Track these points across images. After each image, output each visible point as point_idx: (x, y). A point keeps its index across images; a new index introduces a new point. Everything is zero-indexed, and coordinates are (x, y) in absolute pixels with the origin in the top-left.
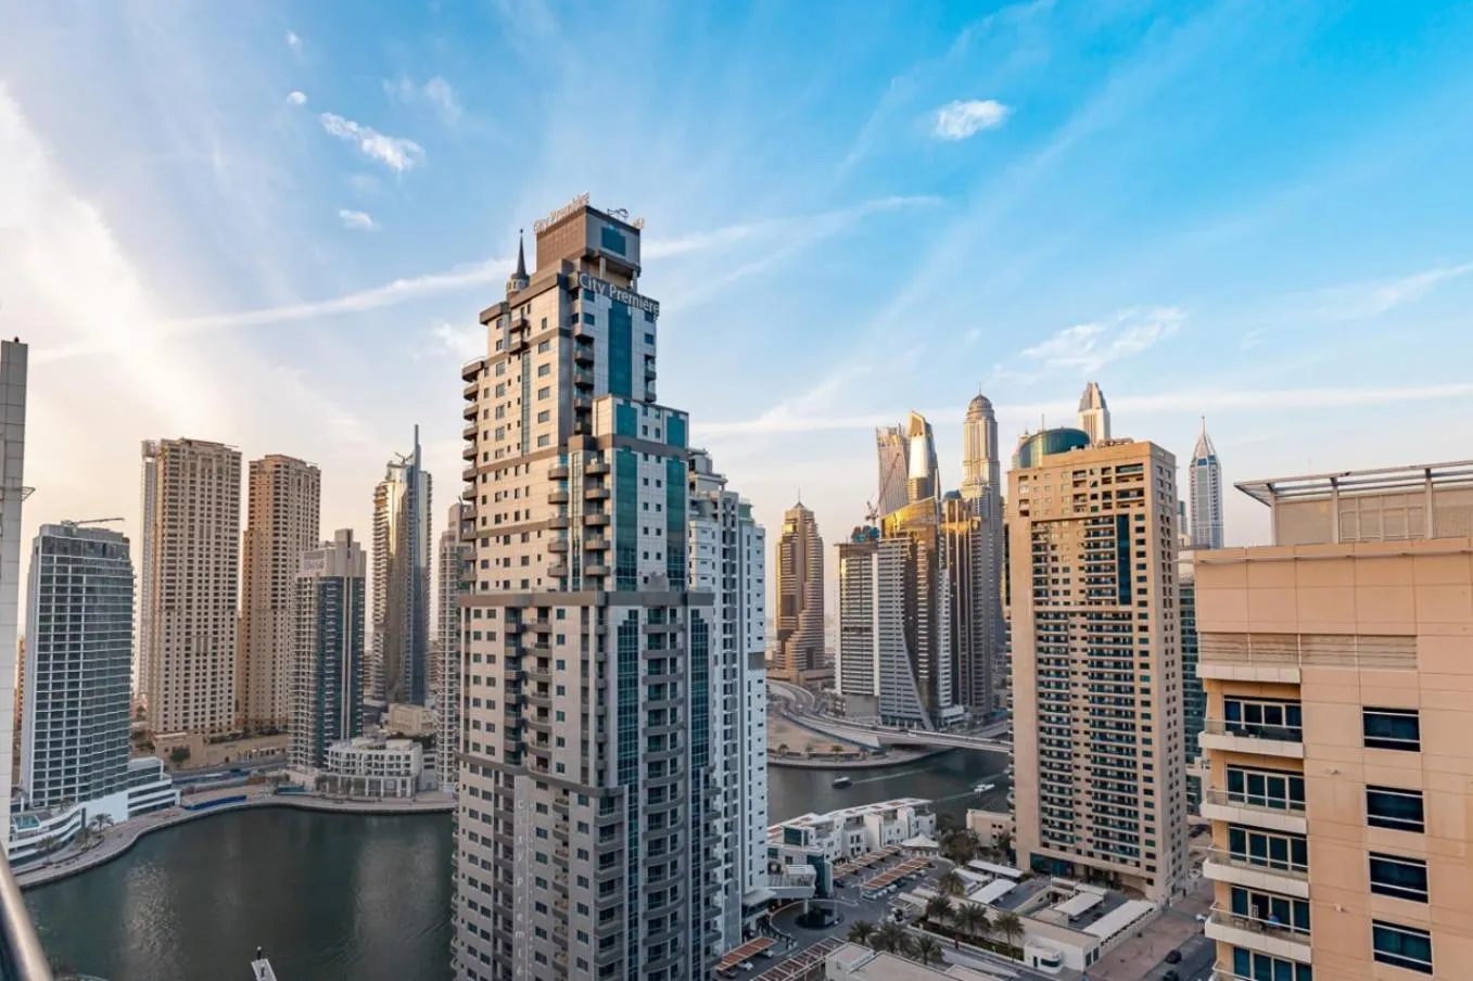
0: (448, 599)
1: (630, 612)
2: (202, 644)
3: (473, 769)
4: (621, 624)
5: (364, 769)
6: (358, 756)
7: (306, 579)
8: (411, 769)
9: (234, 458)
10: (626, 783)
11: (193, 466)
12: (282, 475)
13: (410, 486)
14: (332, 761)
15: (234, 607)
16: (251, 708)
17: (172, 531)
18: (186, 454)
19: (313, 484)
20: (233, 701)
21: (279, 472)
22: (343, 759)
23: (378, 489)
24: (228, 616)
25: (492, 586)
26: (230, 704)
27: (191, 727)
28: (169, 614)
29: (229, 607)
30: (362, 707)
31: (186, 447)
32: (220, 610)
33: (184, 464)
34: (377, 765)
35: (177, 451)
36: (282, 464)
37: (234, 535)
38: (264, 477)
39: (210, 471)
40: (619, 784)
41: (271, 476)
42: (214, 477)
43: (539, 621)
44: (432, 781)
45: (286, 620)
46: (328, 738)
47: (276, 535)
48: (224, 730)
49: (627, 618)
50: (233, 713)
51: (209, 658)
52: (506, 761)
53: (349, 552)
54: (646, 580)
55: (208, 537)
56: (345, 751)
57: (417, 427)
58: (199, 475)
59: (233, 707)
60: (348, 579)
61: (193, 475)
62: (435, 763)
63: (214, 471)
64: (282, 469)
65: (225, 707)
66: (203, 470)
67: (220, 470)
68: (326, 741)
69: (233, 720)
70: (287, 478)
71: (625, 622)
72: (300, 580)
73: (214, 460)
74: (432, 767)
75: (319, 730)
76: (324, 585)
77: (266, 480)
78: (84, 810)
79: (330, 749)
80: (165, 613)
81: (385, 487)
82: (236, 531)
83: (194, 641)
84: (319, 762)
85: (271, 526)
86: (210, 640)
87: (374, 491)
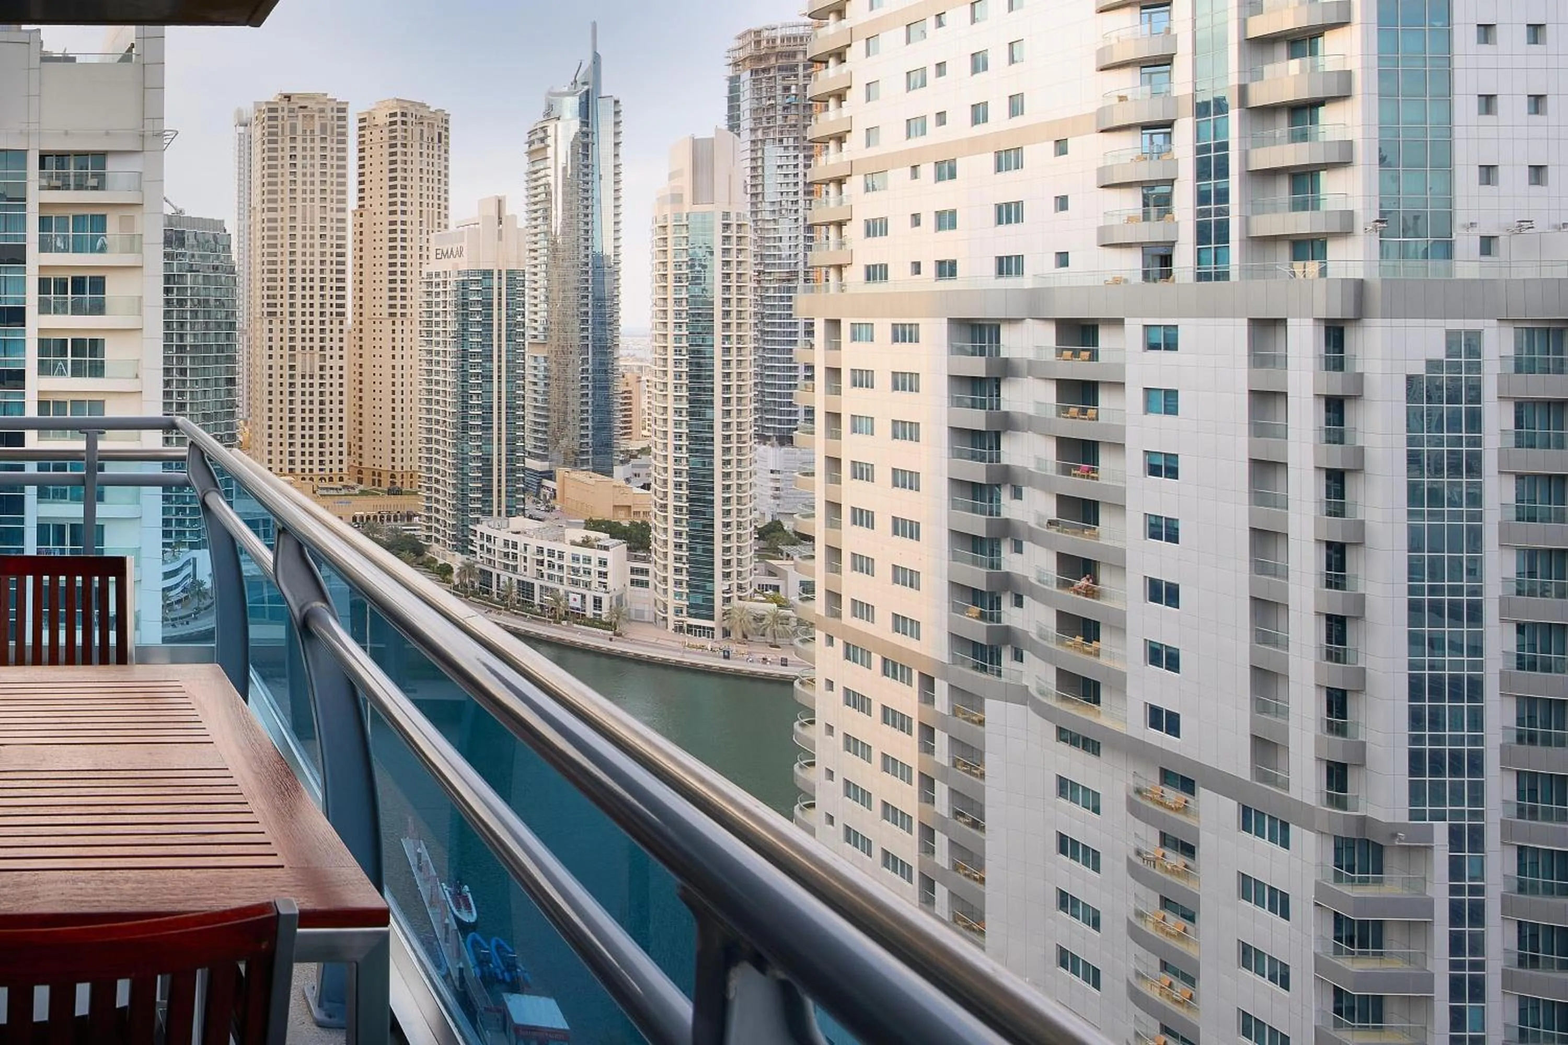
0: (670, 302)
1: (1451, 336)
2: (308, 361)
3: (852, 653)
4: (1419, 369)
5: (532, 567)
6: (521, 546)
7: (437, 275)
8: (609, 581)
9: (339, 110)
10: (1440, 817)
11: (293, 128)
12: (399, 127)
13: (585, 123)
14: (482, 546)
15: (343, 314)
16: (366, 452)
17: (272, 215)
18: (286, 114)
19: (440, 134)
20: (345, 441)
21: (395, 123)
22: (499, 546)
23: (532, 132)
24: (336, 327)
25: (899, 272)
26: (341, 445)
27: (298, 471)
28: (271, 322)
29: (338, 314)
30: (524, 470)
31: (285, 103)
32: (327, 319)
33: (283, 125)
34: (551, 565)
35: (275, 110)
36: (399, 111)
37: (341, 215)
38: (376, 132)
39: (312, 131)
40: (1414, 815)
41: (386, 130)
42: (317, 139)
43: (1059, 353)
44: (647, 608)
45: (412, 331)
46: (473, 510)
47: (393, 213)
48: (336, 479)
49: (1440, 353)
50: (345, 457)
51: (316, 381)
52: (955, 660)
53: (500, 231)
54: (1487, 245)
55: (312, 221)
56: (502, 535)
57: (594, 25)
58: (299, 139)
59: (345, 449)
60: (500, 271)
61: (293, 139)
62: (650, 578)
63: (317, 132)
64: (399, 118)
65: (336, 449)
66: (304, 131)
67: (323, 128)
68: (472, 516)
69: (344, 466)
70: (406, 131)
71: (1433, 365)
72: (429, 275)
73: (317, 115)
74: (645, 584)
75: (462, 496)
76: (463, 282)
77: (377, 137)
78: (195, 559)
79: (479, 528)
80: (266, 322)
81: (544, 130)
82: (343, 210)
83: (299, 357)
84: (463, 544)
85: (386, 200)
86: (317, 357)
87: (526, 138)
